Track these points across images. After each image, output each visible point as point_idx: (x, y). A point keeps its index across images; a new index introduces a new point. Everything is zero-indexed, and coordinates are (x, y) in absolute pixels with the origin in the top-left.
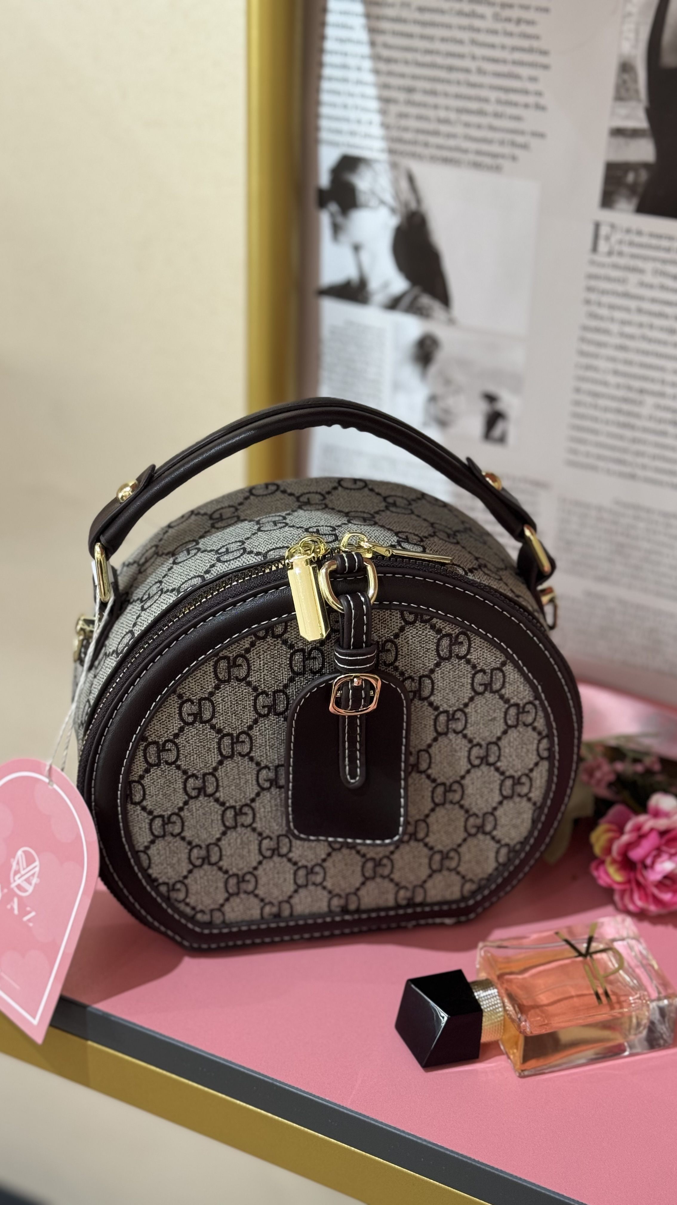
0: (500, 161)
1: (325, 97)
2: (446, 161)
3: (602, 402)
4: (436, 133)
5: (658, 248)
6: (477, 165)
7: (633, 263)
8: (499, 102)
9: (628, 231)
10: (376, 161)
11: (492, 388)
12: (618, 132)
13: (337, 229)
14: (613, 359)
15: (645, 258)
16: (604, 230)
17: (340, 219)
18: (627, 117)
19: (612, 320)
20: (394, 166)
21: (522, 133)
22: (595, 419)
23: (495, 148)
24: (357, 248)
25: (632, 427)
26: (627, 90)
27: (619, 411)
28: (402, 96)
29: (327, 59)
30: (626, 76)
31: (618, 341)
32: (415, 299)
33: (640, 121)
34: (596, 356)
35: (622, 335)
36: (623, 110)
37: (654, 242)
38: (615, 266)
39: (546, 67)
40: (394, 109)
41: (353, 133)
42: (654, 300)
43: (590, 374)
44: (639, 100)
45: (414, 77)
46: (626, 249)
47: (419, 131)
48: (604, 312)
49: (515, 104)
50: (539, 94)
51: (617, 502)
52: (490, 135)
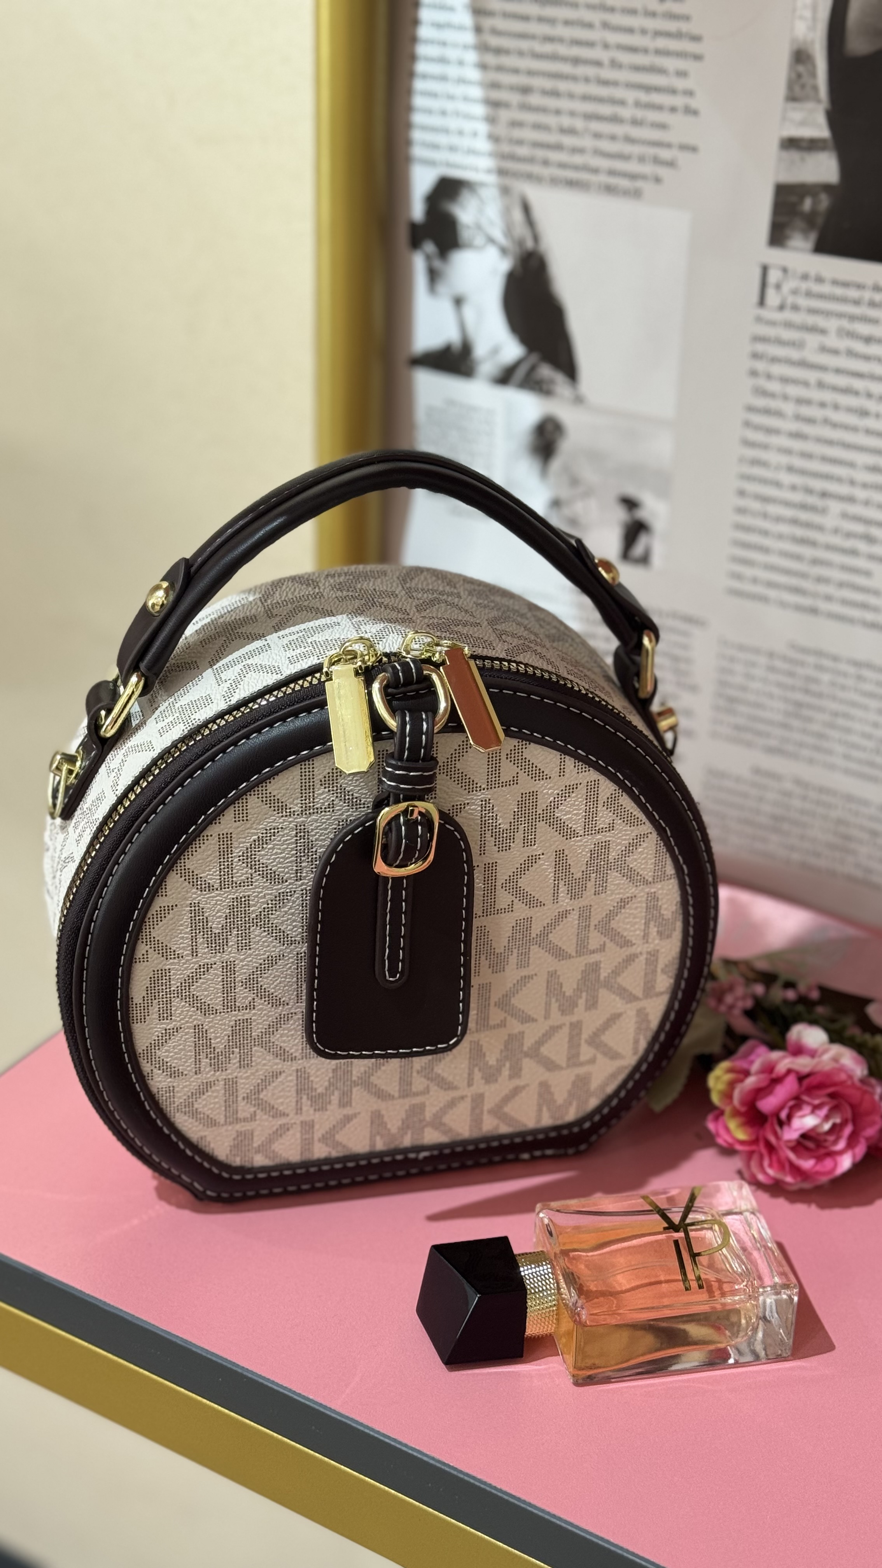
0: (639, 184)
1: (418, 101)
2: (571, 184)
3: (774, 510)
4: (558, 147)
5: (844, 300)
6: (610, 190)
7: (811, 320)
8: (638, 104)
9: (805, 277)
10: (482, 184)
11: (632, 491)
12: (791, 144)
13: (434, 276)
14: (788, 452)
15: (828, 314)
16: (774, 276)
17: (437, 264)
18: (803, 123)
19: (785, 398)
20: (505, 191)
21: (669, 146)
22: (765, 533)
23: (632, 167)
24: (458, 302)
25: (813, 544)
26: (803, 87)
27: (795, 522)
28: (514, 98)
29: (422, 50)
30: (801, 68)
31: (794, 426)
32: (533, 369)
33: (820, 129)
34: (765, 447)
35: (798, 418)
36: (797, 113)
37: (839, 291)
38: (788, 325)
39: (698, 57)
40: (505, 115)
41: (452, 149)
42: (838, 371)
43: (757, 471)
44: (819, 101)
45: (530, 73)
46: (803, 302)
47: (537, 145)
48: (774, 386)
49: (659, 108)
50: (689, 93)
51: (793, 646)
52: (627, 149)
